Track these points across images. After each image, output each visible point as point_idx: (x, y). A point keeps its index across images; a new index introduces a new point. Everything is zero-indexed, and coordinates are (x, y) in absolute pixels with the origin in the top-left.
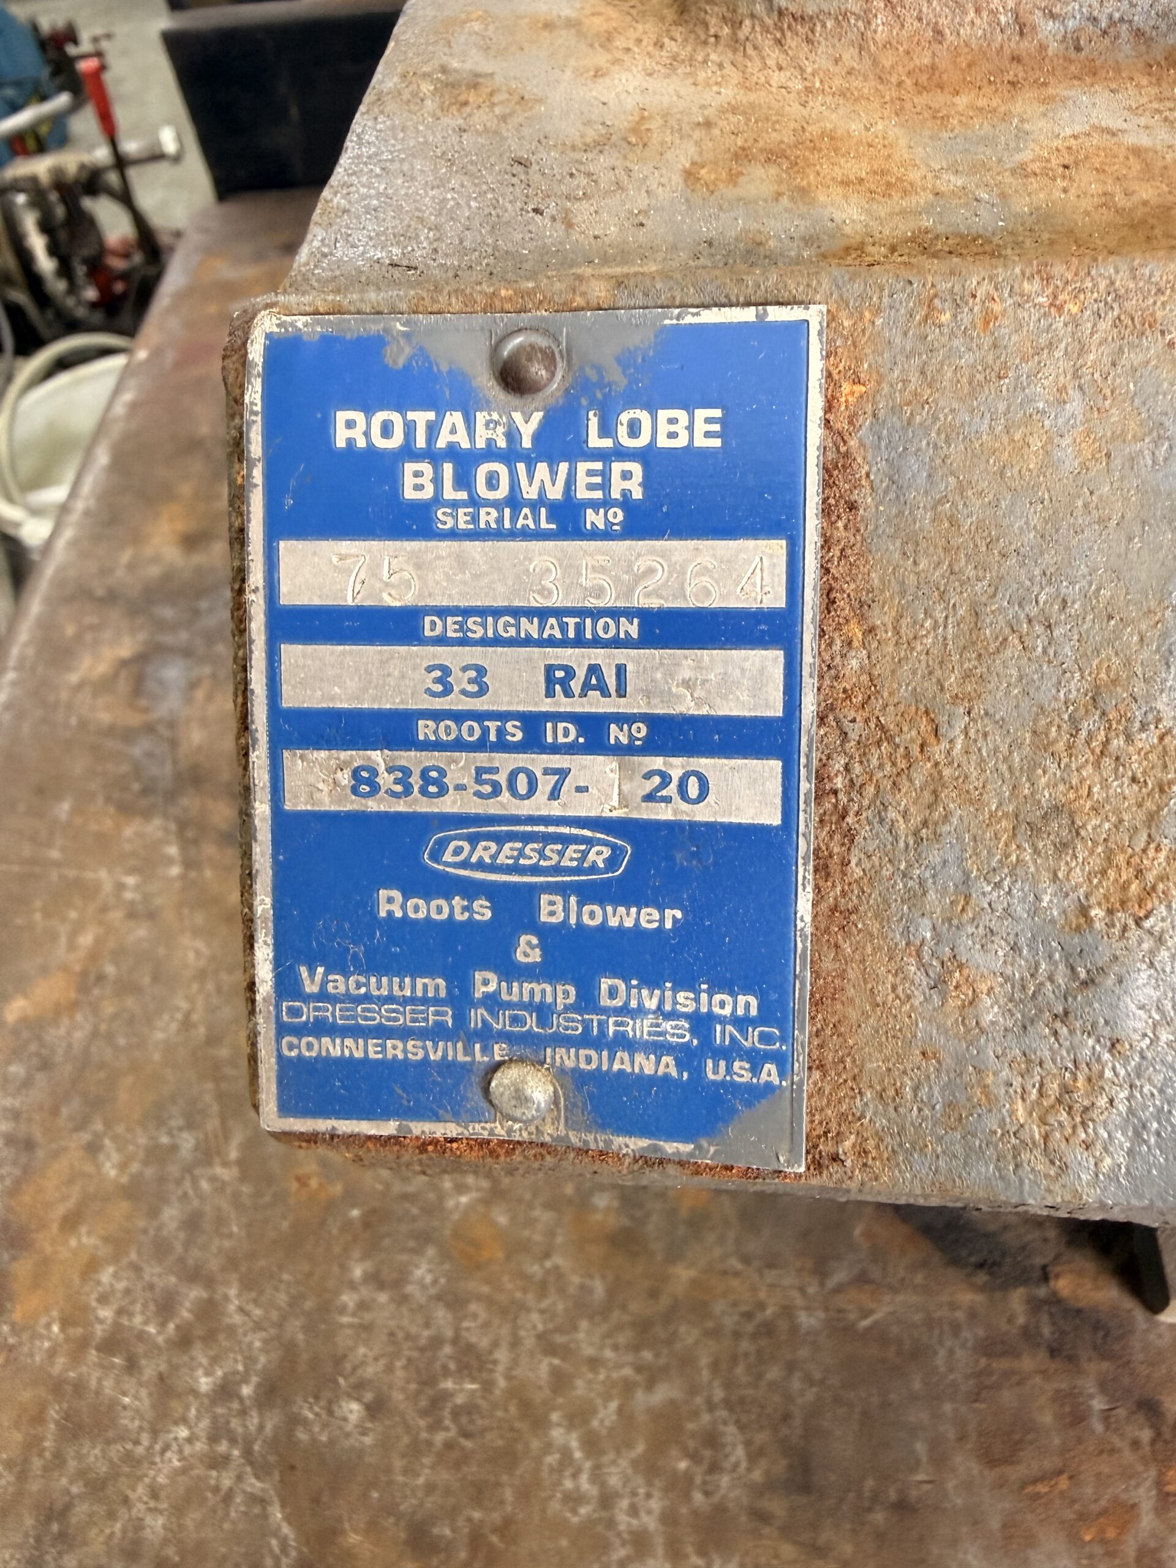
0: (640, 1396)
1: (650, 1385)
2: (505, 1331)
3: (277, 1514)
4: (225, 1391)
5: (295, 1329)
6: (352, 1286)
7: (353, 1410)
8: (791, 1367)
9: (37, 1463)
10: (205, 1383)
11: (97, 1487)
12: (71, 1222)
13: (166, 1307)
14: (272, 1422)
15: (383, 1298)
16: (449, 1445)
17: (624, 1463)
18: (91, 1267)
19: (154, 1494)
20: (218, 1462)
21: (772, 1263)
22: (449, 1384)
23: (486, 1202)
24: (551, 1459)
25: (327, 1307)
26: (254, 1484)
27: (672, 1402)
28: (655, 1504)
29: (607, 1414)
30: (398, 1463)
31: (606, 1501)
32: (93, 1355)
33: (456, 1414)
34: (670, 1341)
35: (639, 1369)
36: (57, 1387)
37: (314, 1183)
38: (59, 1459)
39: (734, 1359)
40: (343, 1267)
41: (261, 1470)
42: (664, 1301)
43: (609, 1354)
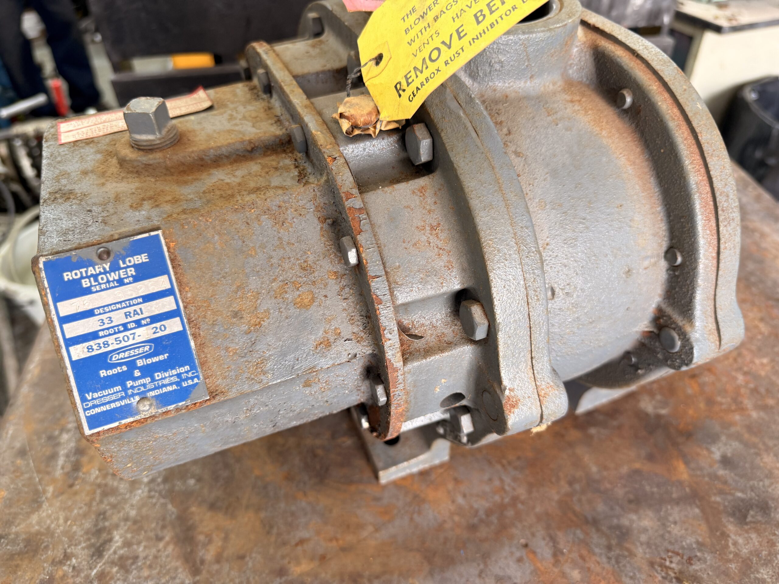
3: (170, 506)
4: (153, 480)
7: (192, 481)
9: (95, 503)
10: (146, 480)
11: (114, 506)
14: (168, 486)
19: (132, 506)
20: (152, 496)
26: (163, 500)
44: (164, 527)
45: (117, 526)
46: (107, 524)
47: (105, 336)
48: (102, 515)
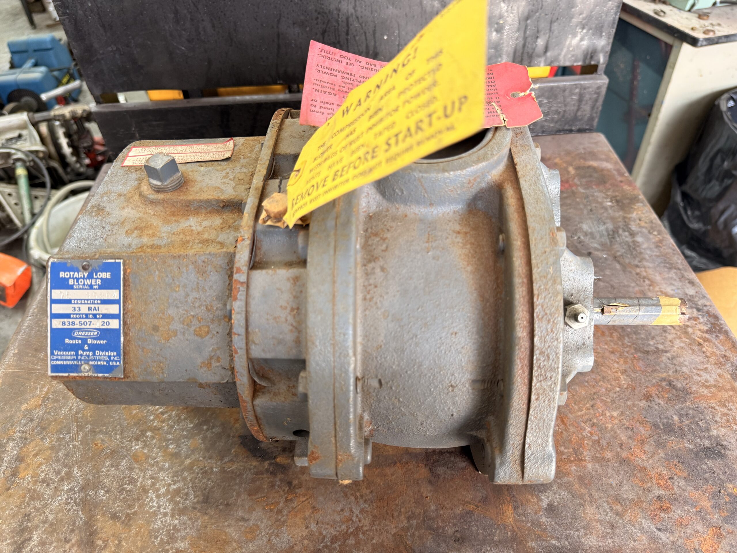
0: (172, 486)
1: (174, 484)
2: (142, 475)
3: (80, 513)
4: (71, 489)
5: (90, 476)
6: (105, 467)
7: (102, 492)
8: (209, 479)
9: (23, 506)
10: (66, 488)
11: (37, 510)
12: (35, 456)
13: (58, 473)
14: (82, 495)
15: (113, 469)
16: (124, 498)
17: (165, 500)
18: (41, 464)
19: (51, 510)
20: (67, 504)
21: (210, 458)
22: (126, 486)
23: (143, 448)
24: (148, 500)
25: (98, 472)
26: (75, 508)
27: (179, 487)
28: (170, 507)
29: (163, 490)
30: (111, 502)
31: (159, 507)
32: (39, 484)
33: (127, 492)
34: (181, 475)
35: (172, 481)
36: (29, 490)
37: (99, 445)
38: (29, 505)
39: (196, 478)
40: (104, 463)
41: (77, 505)
42: (183, 467)
43: (166, 478)
44: (73, 531)
45: (36, 527)
46: (29, 525)
47: (74, 318)
48: (27, 517)
